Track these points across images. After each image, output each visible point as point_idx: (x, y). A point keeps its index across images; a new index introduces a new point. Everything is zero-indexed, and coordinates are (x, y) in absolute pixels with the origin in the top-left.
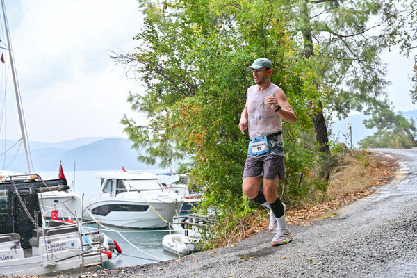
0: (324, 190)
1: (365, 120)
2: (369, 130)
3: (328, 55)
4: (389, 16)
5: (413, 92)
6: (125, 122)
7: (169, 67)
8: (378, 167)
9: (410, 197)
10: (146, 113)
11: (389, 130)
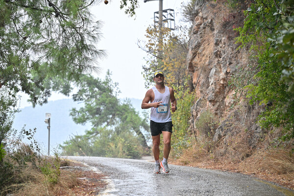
1: (74, 110)
2: (80, 125)
5: (146, 70)
11: (109, 128)
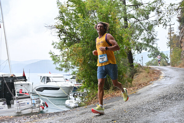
0: (131, 83)
1: (148, 54)
2: (150, 58)
3: (134, 27)
4: (159, 12)
5: (167, 43)
6: (51, 53)
7: (69, 31)
8: (153, 73)
9: (165, 86)
10: (60, 50)
